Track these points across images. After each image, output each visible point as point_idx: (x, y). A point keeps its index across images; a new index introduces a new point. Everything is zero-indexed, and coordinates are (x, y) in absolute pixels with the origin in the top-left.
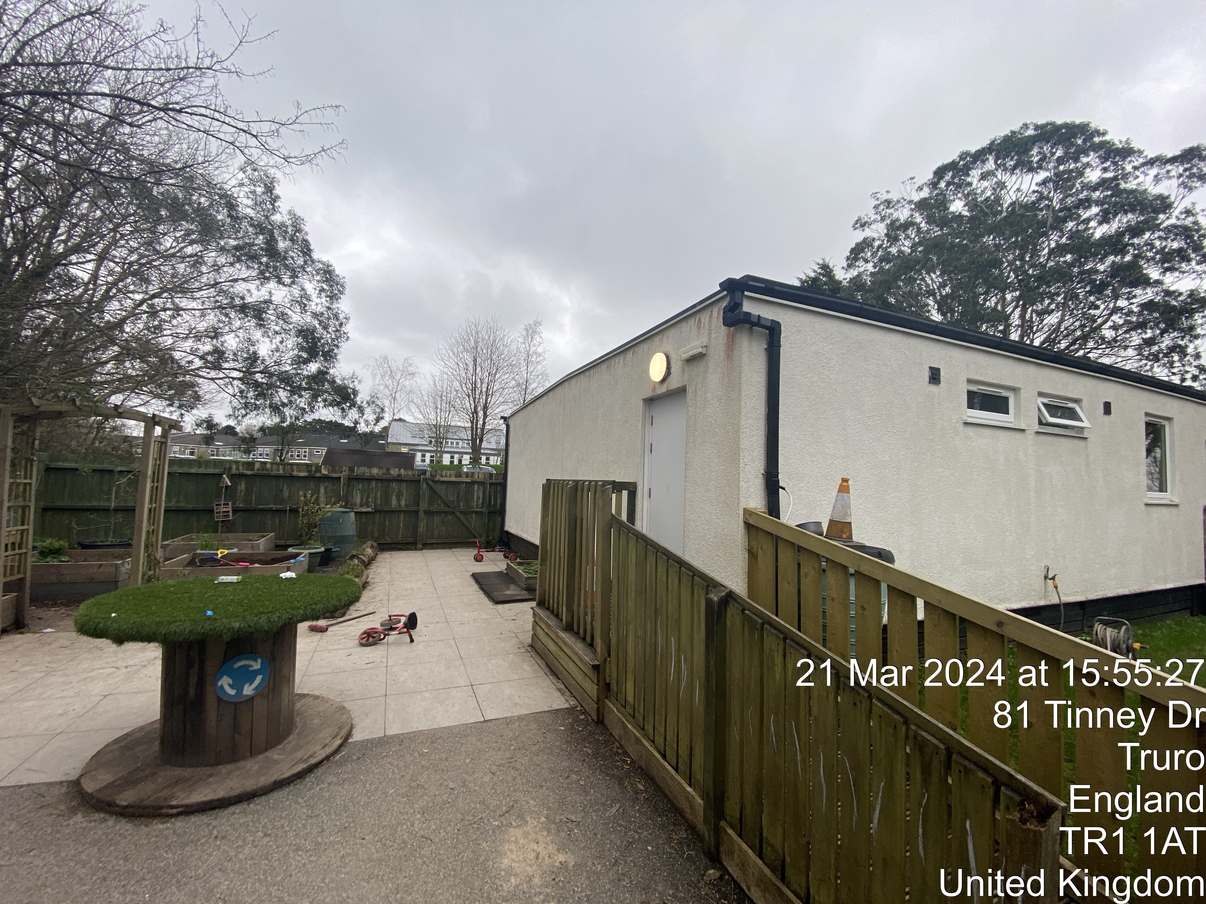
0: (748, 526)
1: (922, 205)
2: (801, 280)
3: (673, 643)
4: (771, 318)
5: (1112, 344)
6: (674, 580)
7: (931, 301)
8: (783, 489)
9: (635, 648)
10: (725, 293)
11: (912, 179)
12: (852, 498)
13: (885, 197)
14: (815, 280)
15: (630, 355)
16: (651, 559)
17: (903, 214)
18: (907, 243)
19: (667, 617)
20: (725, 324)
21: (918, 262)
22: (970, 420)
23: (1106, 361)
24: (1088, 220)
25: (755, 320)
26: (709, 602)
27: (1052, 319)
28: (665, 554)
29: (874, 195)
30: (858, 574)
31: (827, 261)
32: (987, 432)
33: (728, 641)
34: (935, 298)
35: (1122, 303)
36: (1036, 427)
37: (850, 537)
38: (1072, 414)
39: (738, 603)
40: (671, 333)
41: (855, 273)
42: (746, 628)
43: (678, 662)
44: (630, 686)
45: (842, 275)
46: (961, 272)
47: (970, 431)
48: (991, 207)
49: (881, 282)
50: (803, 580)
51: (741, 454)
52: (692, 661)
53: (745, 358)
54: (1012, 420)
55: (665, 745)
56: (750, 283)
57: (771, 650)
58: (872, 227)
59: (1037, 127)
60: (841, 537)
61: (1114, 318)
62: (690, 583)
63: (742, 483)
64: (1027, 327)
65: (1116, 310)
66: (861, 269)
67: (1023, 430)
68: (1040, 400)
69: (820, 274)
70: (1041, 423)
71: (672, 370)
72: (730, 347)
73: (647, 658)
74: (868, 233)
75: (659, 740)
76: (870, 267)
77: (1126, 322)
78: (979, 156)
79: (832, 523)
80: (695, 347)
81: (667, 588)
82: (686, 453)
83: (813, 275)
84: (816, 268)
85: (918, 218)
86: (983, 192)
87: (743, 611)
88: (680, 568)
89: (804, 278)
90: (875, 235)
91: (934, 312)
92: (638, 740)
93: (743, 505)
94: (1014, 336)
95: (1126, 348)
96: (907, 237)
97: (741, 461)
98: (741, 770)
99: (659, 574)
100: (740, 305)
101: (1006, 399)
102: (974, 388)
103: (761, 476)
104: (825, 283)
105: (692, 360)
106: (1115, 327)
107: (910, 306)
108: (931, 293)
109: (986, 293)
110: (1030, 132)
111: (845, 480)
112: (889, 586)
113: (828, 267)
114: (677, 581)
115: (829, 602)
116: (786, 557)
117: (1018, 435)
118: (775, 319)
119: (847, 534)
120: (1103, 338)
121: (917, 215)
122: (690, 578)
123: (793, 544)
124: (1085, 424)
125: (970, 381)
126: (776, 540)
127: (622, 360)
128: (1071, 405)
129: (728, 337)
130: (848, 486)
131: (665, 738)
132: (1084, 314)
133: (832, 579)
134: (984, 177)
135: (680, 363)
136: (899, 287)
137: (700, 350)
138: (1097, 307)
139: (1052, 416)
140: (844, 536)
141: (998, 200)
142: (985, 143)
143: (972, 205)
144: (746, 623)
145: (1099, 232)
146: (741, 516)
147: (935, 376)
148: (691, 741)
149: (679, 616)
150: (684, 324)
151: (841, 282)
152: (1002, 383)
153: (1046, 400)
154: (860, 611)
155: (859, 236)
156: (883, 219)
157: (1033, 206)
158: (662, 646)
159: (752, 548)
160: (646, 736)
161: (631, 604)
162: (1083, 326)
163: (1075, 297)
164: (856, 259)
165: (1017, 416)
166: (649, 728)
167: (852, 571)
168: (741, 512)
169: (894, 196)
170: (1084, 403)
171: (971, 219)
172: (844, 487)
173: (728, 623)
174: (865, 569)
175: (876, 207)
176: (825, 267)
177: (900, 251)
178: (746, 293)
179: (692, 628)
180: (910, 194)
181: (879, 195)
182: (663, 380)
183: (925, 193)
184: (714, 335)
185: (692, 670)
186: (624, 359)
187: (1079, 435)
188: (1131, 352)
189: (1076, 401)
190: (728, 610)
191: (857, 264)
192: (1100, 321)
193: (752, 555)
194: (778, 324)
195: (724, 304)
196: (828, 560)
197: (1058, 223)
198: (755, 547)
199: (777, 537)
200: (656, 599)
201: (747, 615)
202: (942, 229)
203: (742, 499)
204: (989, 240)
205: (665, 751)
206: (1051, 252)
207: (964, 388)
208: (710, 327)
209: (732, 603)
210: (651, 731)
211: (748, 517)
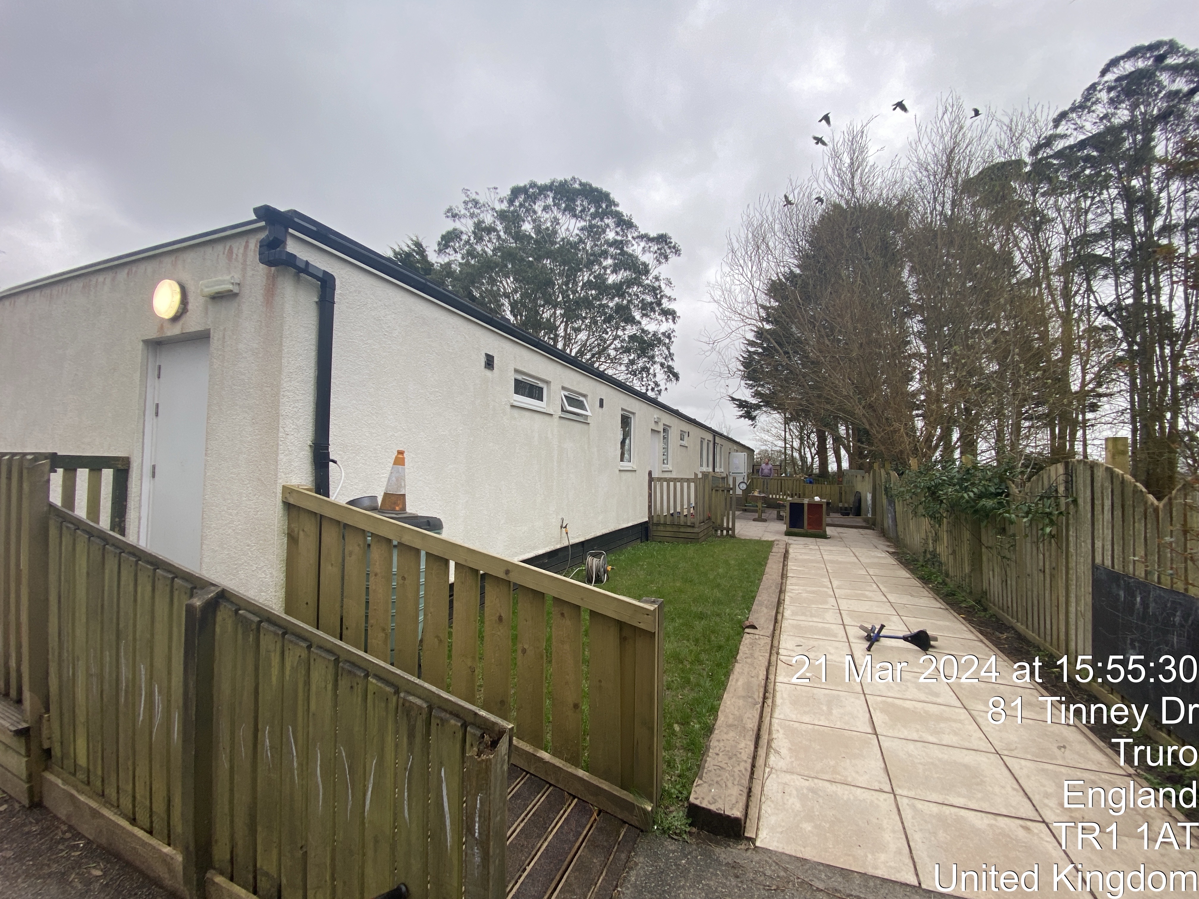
0: (288, 506)
1: (502, 216)
2: (394, 251)
3: (143, 672)
4: (323, 268)
5: (614, 360)
6: (145, 588)
7: (506, 302)
8: (335, 462)
9: (87, 690)
10: (263, 223)
11: (496, 188)
12: (406, 470)
13: (474, 196)
14: (408, 255)
15: (122, 275)
16: (111, 564)
17: (488, 219)
18: (489, 245)
19: (135, 639)
20: (262, 261)
21: (497, 265)
22: (516, 404)
23: (610, 372)
24: (605, 268)
25: (302, 266)
26: (190, 609)
27: (582, 336)
28: (134, 555)
29: (465, 191)
30: (401, 545)
31: (420, 239)
32: (527, 414)
33: (217, 653)
34: (509, 301)
35: (620, 333)
36: (560, 413)
37: (404, 509)
38: (581, 405)
39: (232, 602)
40: (190, 257)
41: (446, 260)
42: (240, 631)
43: (150, 695)
44: (81, 744)
45: (434, 258)
46: (528, 283)
47: (516, 412)
48: (549, 236)
49: (468, 274)
50: (347, 558)
51: (281, 422)
52: (169, 688)
53: (288, 308)
54: (545, 406)
55: (134, 806)
56: (296, 220)
57: (268, 651)
58: (462, 220)
59: (581, 184)
60: (394, 510)
61: (616, 342)
62: (168, 589)
63: (281, 456)
64: (567, 339)
65: (616, 337)
66: (452, 258)
67: (551, 415)
68: (563, 393)
69: (414, 250)
70: (563, 410)
71: (190, 307)
72: (270, 292)
73: (105, 700)
74: (458, 225)
75: (126, 802)
76: (459, 257)
77: (622, 347)
78: (543, 190)
79: (387, 496)
80: (223, 282)
81: (135, 600)
82: (208, 418)
83: (406, 249)
84: (410, 243)
85: (500, 227)
86: (546, 221)
87: (236, 612)
88: (155, 570)
89: (397, 250)
90: (463, 229)
91: (508, 313)
92: (95, 814)
93: (281, 482)
94: (560, 346)
95: (621, 364)
96: (490, 241)
97: (281, 430)
98: (231, 802)
99: (122, 583)
100: (283, 243)
101: (541, 389)
102: (520, 377)
103: (308, 448)
104: (418, 262)
105: (218, 297)
106: (616, 349)
107: (490, 302)
108: (506, 295)
109: (543, 306)
110: (577, 186)
111: (401, 453)
112: (427, 553)
113: (422, 246)
114: (149, 588)
115: (372, 578)
116: (330, 536)
117: (547, 418)
118: (329, 271)
119: (401, 506)
120: (609, 355)
121: (498, 223)
122: (169, 582)
123: (338, 522)
124: (588, 413)
125: (517, 371)
126: (320, 519)
127: (108, 281)
128: (581, 398)
129: (268, 279)
130: (404, 459)
131: (134, 797)
132: (600, 336)
133: (377, 553)
134: (546, 208)
135: (201, 300)
136: (483, 284)
137: (231, 287)
138: (607, 333)
139: (570, 405)
140: (397, 508)
141: (555, 232)
142: (548, 182)
143: (538, 229)
144: (240, 624)
145: (612, 279)
146: (279, 496)
147: (489, 362)
148: (169, 790)
149: (152, 635)
150: (209, 250)
151: (433, 265)
152: (539, 376)
153: (566, 393)
154: (401, 582)
155: (450, 225)
156: (472, 215)
157: (574, 246)
158: (127, 678)
159: (293, 531)
160: (108, 804)
161: (80, 632)
162: (599, 345)
163: (595, 323)
164: (447, 246)
165: (548, 404)
166: (111, 792)
167: (395, 543)
168: (279, 490)
169: (482, 200)
170: (589, 398)
171: (536, 242)
172: (400, 460)
173: (218, 629)
174: (407, 540)
175: (466, 203)
176: (418, 245)
177: (483, 250)
178: (291, 230)
179: (170, 648)
180: (493, 202)
181: (469, 193)
182: (175, 319)
183: (504, 206)
184: (250, 273)
185: (169, 701)
186: (113, 280)
187: (584, 421)
188: (623, 368)
189: (585, 396)
190: (219, 613)
191: (447, 251)
192: (608, 342)
193: (292, 539)
194: (332, 278)
195: (262, 235)
196: (373, 534)
197: (589, 265)
198: (296, 530)
199: (321, 516)
200: (118, 619)
201: (241, 615)
202: (516, 243)
203: (281, 475)
204: (547, 262)
205: (134, 813)
206: (584, 285)
207: (511, 377)
208: (245, 261)
209: (224, 604)
210: (114, 795)
211: (288, 495)
